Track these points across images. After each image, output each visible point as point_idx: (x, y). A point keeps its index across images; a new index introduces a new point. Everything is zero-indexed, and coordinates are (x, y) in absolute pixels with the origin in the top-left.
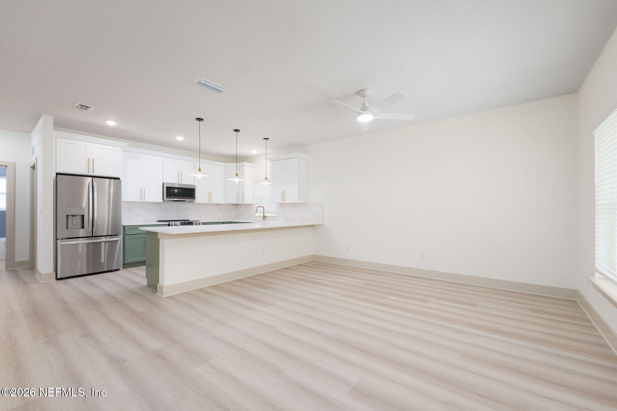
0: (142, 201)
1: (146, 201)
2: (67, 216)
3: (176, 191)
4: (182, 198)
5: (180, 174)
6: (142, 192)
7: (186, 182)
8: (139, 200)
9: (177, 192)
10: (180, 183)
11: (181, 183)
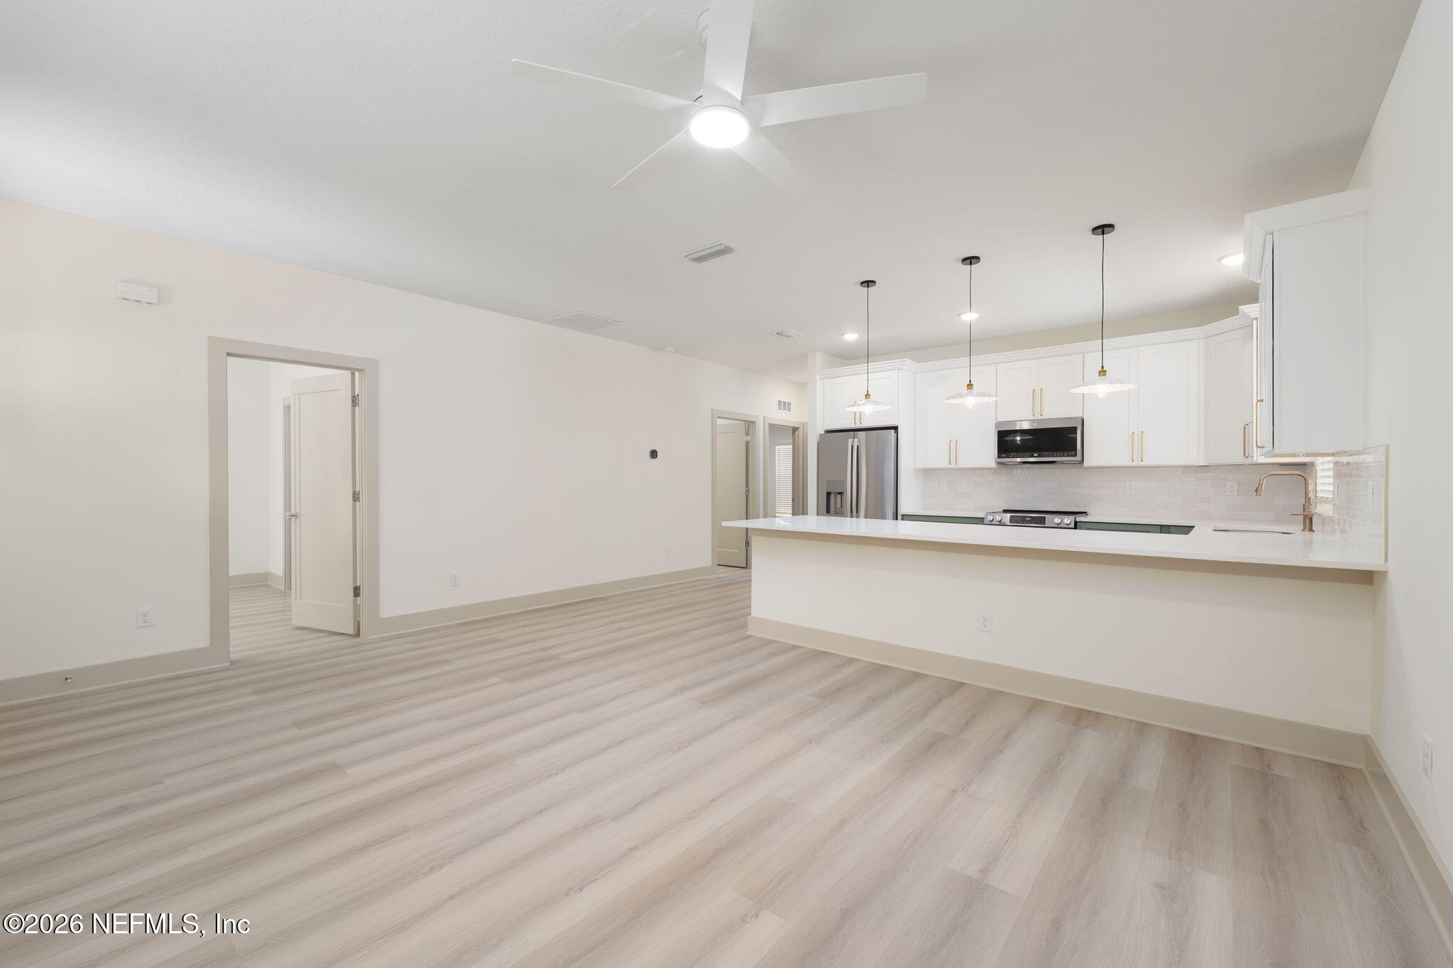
0: (954, 465)
1: (961, 465)
2: (829, 494)
3: (1018, 438)
4: (1038, 456)
5: (1037, 396)
6: (953, 447)
7: (1054, 413)
8: (947, 465)
9: (1021, 440)
10: (1038, 417)
11: (1041, 418)
